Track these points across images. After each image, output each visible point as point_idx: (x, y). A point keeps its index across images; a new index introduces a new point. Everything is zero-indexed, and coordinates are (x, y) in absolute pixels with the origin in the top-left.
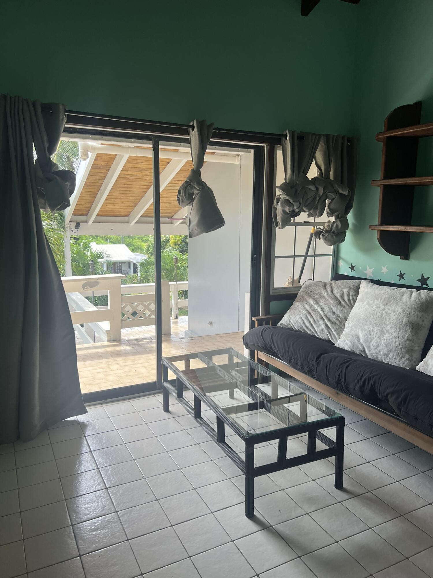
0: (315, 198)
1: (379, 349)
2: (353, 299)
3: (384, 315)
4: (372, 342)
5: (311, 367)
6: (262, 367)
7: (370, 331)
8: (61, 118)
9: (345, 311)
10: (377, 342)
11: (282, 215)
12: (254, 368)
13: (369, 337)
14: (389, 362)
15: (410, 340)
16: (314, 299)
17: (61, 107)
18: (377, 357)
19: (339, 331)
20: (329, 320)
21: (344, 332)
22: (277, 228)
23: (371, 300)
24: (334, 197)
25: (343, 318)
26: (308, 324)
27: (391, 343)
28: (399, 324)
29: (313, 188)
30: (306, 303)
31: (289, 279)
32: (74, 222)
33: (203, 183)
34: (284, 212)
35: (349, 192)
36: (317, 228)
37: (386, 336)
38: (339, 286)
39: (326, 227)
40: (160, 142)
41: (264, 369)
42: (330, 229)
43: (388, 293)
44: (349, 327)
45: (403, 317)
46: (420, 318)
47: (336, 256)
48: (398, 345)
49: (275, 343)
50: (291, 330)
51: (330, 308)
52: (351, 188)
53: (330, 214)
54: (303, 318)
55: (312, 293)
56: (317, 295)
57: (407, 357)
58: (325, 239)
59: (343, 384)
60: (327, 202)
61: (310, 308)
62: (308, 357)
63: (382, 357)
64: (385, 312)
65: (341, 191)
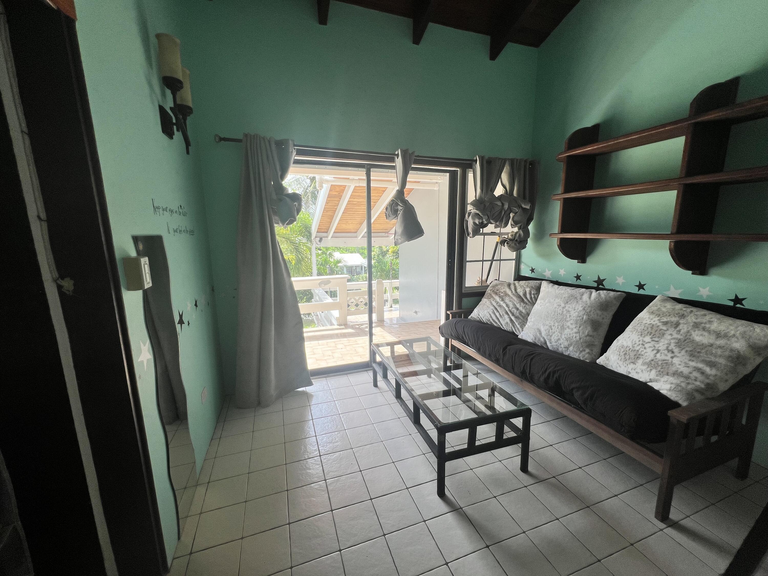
0: (501, 212)
1: (560, 342)
2: (534, 297)
3: (565, 312)
4: (554, 335)
5: (498, 356)
6: (455, 356)
7: (551, 326)
8: (291, 151)
9: (528, 308)
10: (558, 336)
11: (472, 226)
12: (448, 355)
13: (551, 331)
14: (569, 354)
15: (591, 336)
16: (500, 297)
17: (290, 142)
18: (558, 349)
19: (522, 325)
20: (513, 314)
21: (526, 326)
22: (468, 237)
23: (552, 299)
24: (517, 211)
25: (525, 313)
26: (494, 318)
27: (572, 338)
28: (579, 320)
29: (499, 203)
30: (493, 299)
31: (479, 279)
32: (318, 237)
33: (406, 201)
34: (474, 223)
35: (530, 206)
36: (502, 237)
37: (567, 331)
38: (522, 286)
39: (510, 236)
40: (371, 169)
41: (457, 357)
42: (513, 238)
43: (568, 293)
44: (531, 321)
45: (583, 315)
46: (600, 316)
47: (518, 261)
48: (579, 340)
49: (466, 334)
50: (480, 323)
51: (514, 305)
52: (532, 202)
53: (514, 225)
54: (491, 313)
55: (498, 292)
56: (502, 293)
57: (587, 350)
58: (510, 247)
59: (528, 375)
60: (512, 215)
61: (497, 304)
62: (495, 348)
63: (562, 350)
64: (566, 310)
65: (524, 206)
